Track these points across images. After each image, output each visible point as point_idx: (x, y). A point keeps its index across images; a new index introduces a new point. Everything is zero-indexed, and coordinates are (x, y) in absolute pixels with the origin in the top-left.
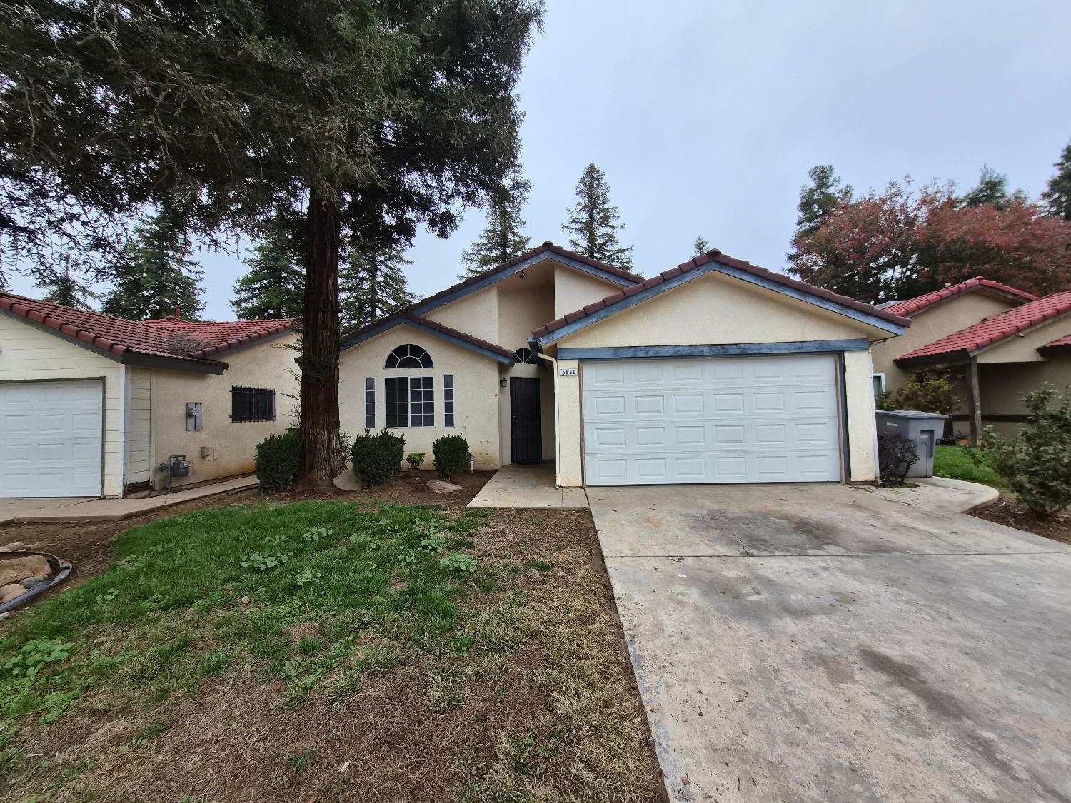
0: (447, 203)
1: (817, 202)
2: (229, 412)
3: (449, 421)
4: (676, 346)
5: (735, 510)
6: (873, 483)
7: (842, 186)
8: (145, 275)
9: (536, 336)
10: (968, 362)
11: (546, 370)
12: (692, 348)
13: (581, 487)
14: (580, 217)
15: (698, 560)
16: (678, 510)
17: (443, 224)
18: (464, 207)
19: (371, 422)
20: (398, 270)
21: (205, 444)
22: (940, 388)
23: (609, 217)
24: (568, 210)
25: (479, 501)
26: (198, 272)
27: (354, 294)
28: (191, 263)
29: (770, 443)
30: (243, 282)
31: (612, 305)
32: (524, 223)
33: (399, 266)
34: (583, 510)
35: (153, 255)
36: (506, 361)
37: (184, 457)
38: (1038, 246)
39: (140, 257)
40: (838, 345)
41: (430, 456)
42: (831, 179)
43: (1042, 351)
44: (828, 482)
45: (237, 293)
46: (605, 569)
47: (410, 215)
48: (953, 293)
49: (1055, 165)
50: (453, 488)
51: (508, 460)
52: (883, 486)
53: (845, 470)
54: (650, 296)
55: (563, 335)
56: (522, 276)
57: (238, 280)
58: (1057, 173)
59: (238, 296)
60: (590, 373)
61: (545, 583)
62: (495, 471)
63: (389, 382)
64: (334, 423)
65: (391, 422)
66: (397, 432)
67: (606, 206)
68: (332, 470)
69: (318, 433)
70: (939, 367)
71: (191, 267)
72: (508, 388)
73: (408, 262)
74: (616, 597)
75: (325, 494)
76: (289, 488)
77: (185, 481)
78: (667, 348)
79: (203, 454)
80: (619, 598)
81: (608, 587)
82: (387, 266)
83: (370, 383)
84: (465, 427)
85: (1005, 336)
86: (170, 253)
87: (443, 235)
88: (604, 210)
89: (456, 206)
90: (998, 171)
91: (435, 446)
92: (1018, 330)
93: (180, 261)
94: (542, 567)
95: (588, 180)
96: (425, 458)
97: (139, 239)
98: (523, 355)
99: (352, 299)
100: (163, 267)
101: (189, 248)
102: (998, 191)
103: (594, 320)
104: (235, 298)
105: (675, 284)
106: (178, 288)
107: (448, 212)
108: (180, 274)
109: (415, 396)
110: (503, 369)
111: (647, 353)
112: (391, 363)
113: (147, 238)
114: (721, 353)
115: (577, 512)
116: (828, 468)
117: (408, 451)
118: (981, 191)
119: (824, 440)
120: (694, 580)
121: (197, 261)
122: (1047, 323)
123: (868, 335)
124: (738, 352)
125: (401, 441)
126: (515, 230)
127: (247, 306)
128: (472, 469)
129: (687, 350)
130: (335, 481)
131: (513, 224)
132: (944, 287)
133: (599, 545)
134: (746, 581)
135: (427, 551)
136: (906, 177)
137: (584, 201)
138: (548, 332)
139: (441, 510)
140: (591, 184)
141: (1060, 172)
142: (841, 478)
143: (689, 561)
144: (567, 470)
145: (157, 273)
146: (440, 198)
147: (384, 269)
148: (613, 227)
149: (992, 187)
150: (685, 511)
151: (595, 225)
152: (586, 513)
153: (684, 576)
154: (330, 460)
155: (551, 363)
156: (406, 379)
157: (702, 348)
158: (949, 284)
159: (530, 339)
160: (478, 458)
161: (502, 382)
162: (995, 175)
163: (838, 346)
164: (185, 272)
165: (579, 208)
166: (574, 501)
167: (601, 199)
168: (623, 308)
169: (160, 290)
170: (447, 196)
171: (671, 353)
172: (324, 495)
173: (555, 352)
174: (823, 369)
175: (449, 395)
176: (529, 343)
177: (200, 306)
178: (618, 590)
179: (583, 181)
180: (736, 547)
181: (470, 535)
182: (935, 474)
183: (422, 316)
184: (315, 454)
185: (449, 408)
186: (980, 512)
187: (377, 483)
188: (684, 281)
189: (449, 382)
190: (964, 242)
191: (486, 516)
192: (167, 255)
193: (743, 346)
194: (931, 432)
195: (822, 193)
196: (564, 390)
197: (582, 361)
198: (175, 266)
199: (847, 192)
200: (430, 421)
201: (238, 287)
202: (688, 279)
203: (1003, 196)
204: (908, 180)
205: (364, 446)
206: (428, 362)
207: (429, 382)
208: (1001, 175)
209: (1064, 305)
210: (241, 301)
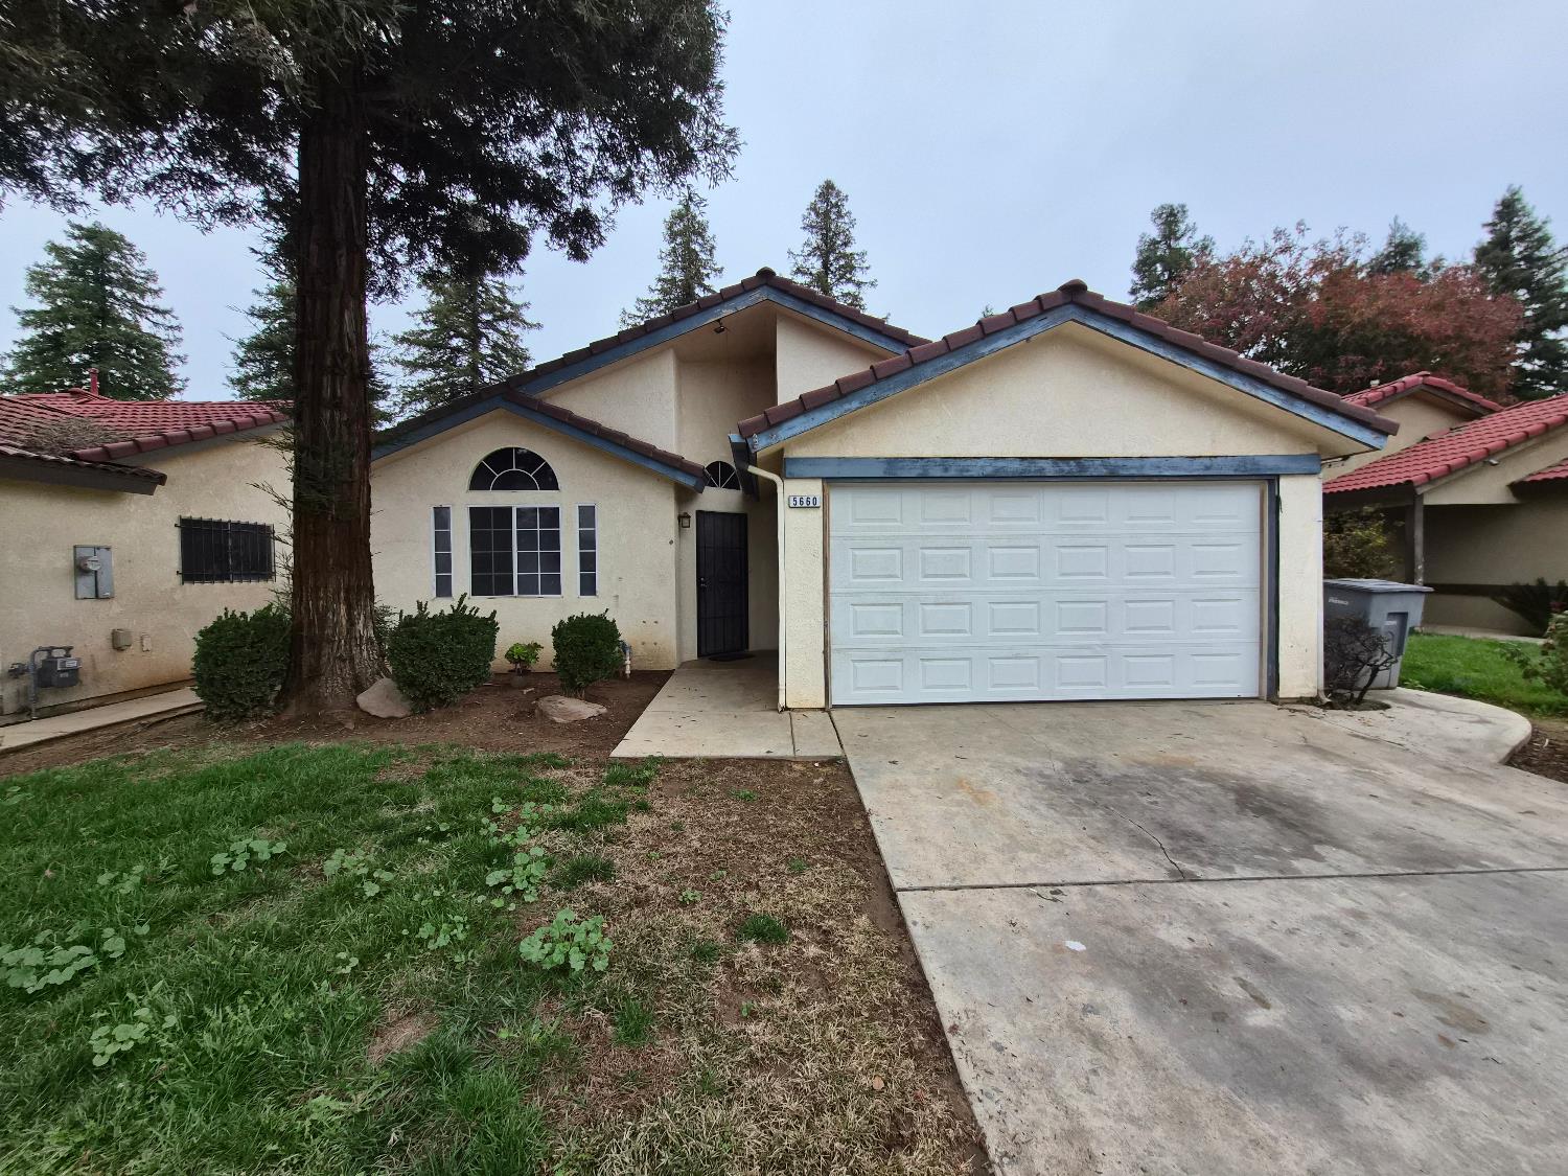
0: (584, 194)
1: (1161, 259)
2: (176, 562)
3: (588, 586)
4: (997, 458)
5: (1112, 761)
6: (1313, 701)
7: (1198, 237)
8: (70, 326)
9: (744, 431)
10: (1411, 503)
11: (762, 499)
12: (1026, 463)
13: (823, 709)
14: (808, 265)
15: (1090, 894)
16: (1008, 759)
17: (579, 232)
18: (615, 202)
19: (443, 587)
20: (516, 337)
21: (124, 624)
22: (1369, 541)
23: (853, 268)
24: (790, 253)
25: (637, 743)
26: (171, 327)
27: (443, 374)
28: (156, 311)
29: (1147, 632)
30: (250, 347)
31: (889, 377)
32: (720, 271)
33: (517, 331)
34: (832, 761)
35: (84, 293)
36: (690, 482)
37: (68, 649)
38: (1477, 337)
39: (59, 296)
40: (1271, 463)
41: (548, 653)
42: (1182, 227)
43: (1515, 488)
44: (1239, 699)
45: (241, 365)
46: (902, 924)
47: (519, 214)
48: (1384, 396)
49: (1485, 225)
50: (587, 710)
51: (692, 653)
52: (1330, 706)
53: (1269, 679)
54: (957, 364)
55: (796, 430)
56: (719, 331)
57: (242, 343)
58: (1486, 237)
59: (242, 370)
60: (844, 504)
61: (776, 989)
62: (668, 674)
63: (478, 515)
64: (363, 587)
65: (480, 587)
66: (483, 606)
67: (848, 250)
68: (356, 677)
69: (326, 610)
70: (1368, 509)
71: (158, 318)
72: (692, 532)
73: (531, 326)
74: (947, 1023)
75: (340, 724)
76: (269, 713)
77: (74, 696)
78: (981, 463)
79: (118, 643)
80: (954, 1029)
81: (920, 987)
82: (497, 331)
83: (442, 517)
84: (617, 596)
85: (1469, 462)
86: (118, 293)
87: (578, 254)
88: (845, 256)
89: (600, 200)
90: (1414, 228)
91: (556, 633)
92: (1489, 453)
93: (137, 308)
94: (768, 933)
95: (822, 207)
96: (540, 653)
97: (57, 263)
98: (717, 474)
99: (439, 382)
100: (105, 315)
101: (151, 285)
102: (1411, 257)
103: (855, 404)
104: (237, 373)
105: (1002, 343)
106: (134, 351)
107: (586, 211)
108: (137, 327)
109: (526, 540)
110: (684, 496)
111: (946, 470)
112: (480, 480)
113: (73, 261)
114: (1075, 473)
115: (822, 764)
116: (1242, 677)
117: (504, 641)
118: (1388, 257)
119: (1235, 627)
120: (1105, 960)
121: (168, 308)
122: (1530, 443)
123: (1319, 447)
124: (1104, 472)
125: (489, 625)
126: (706, 282)
127: (259, 387)
128: (628, 672)
129: (1016, 466)
130: (362, 699)
131: (703, 271)
132: (1369, 387)
133: (878, 853)
134: (1217, 959)
135: (497, 903)
136: (1299, 224)
137: (815, 239)
138: (771, 424)
139: (557, 766)
140: (826, 214)
141: (1491, 236)
142: (1260, 692)
143: (1073, 896)
144: (798, 680)
145: (93, 325)
146: (572, 182)
147: (493, 336)
148: (859, 284)
149: (1403, 251)
150: (1021, 763)
151: (831, 279)
152: (838, 767)
153: (1078, 946)
154: (352, 659)
155: (773, 485)
156: (509, 509)
157: (1042, 464)
158: (1377, 382)
159: (735, 438)
160: (639, 651)
161: (682, 518)
162: (1409, 234)
163: (1269, 467)
164: (146, 326)
165: (807, 250)
166: (816, 744)
167: (842, 237)
168: (908, 385)
169: (102, 353)
170: (584, 179)
171: (989, 471)
172: (332, 727)
173: (779, 463)
174: (1240, 506)
175: (587, 541)
176: (733, 445)
177: (175, 386)
178: (948, 1001)
179: (813, 208)
180: (1150, 855)
181: (608, 840)
182: (1402, 684)
183: (536, 396)
184: (321, 649)
185: (588, 562)
186: (1521, 758)
187: (441, 703)
188: (1018, 338)
189: (587, 515)
190: (1377, 326)
191: (646, 782)
192: (112, 294)
193: (1112, 462)
194: (1403, 616)
195: (1169, 246)
196: (796, 532)
197: (829, 482)
198: (126, 314)
199: (1205, 247)
200: (553, 586)
201: (241, 355)
202: (1025, 335)
203: (1418, 265)
204: (1301, 228)
205: (413, 635)
206: (548, 481)
207: (551, 516)
208: (1417, 235)
209: (1554, 417)
210: (248, 378)
